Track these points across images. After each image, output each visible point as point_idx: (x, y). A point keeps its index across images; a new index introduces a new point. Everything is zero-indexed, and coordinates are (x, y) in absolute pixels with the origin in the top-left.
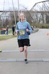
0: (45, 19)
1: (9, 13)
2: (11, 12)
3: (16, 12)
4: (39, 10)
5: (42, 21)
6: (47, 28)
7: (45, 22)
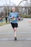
0: (27, 12)
1: (3, 8)
2: (4, 7)
3: (8, 7)
4: (23, 6)
5: (25, 13)
6: (29, 18)
7: (27, 14)
